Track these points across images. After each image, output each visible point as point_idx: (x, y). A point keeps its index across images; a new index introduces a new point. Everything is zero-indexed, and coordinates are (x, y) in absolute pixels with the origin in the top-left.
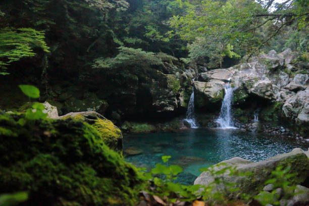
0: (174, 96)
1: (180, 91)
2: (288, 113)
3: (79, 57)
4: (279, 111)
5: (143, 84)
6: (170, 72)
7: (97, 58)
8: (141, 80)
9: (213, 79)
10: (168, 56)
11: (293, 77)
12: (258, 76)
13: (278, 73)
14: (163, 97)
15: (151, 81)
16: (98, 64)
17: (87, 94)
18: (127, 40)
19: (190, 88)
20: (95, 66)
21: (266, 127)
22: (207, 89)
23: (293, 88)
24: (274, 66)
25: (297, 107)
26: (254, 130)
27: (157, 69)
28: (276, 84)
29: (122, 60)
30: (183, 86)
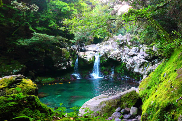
0: (66, 61)
1: (70, 58)
2: (129, 68)
3: (7, 38)
4: (125, 67)
5: (48, 54)
6: (63, 47)
7: (19, 39)
8: (47, 52)
9: (88, 50)
10: (62, 38)
11: (131, 49)
12: (113, 49)
13: (123, 47)
14: (60, 62)
15: (53, 52)
16: (19, 43)
17: (12, 61)
18: (38, 28)
19: (75, 56)
20: (18, 44)
21: (118, 77)
22: (85, 56)
23: (131, 55)
24: (121, 43)
25: (133, 65)
26: (112, 78)
27: (56, 45)
28: (123, 53)
29: (35, 41)
30: (71, 55)
